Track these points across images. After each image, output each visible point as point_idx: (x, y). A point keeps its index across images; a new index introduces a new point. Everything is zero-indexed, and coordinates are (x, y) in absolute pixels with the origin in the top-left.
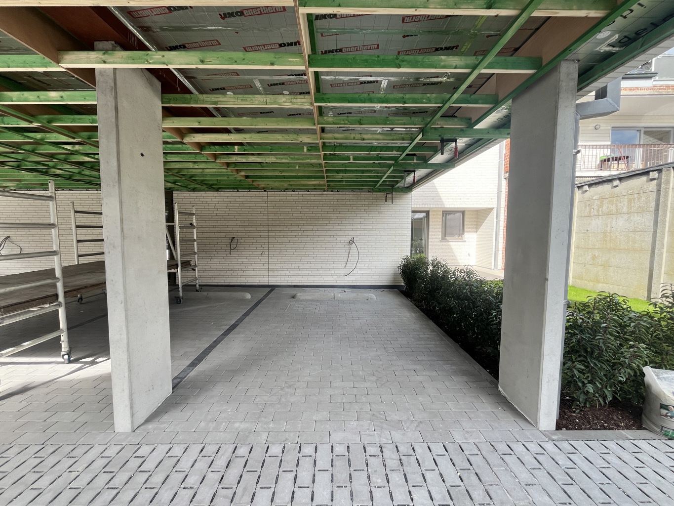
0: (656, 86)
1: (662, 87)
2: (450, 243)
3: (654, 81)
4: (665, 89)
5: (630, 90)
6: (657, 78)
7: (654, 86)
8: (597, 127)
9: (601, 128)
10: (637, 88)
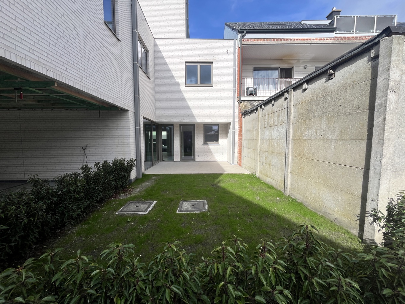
0: (337, 37)
1: (341, 38)
2: (209, 146)
3: (336, 33)
4: (343, 39)
5: (319, 40)
6: (338, 32)
7: (335, 37)
8: (305, 67)
9: (308, 68)
10: (324, 39)
